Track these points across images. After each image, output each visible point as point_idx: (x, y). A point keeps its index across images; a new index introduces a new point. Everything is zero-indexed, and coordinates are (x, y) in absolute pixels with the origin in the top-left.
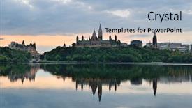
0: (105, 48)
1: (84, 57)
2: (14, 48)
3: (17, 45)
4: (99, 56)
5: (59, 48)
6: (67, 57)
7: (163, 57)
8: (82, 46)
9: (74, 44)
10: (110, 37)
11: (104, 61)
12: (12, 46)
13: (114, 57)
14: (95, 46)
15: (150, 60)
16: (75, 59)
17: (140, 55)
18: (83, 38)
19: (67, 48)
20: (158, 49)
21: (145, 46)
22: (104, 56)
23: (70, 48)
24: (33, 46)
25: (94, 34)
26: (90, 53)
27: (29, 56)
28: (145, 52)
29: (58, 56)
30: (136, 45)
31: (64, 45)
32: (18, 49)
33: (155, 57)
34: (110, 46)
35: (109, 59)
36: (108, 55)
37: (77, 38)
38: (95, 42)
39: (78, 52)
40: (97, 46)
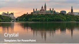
0: (48, 15)
1: (37, 19)
3: (5, 14)
4: (45, 18)
5: (25, 15)
7: (76, 19)
8: (36, 14)
9: (32, 13)
10: (50, 9)
11: (47, 21)
12: (3, 15)
14: (42, 13)
16: (33, 20)
17: (65, 18)
18: (36, 9)
19: (29, 15)
20: (74, 15)
21: (67, 14)
22: (47, 19)
24: (12, 14)
25: (42, 7)
28: (68, 16)
29: (24, 19)
30: (63, 13)
31: (27, 13)
32: (6, 15)
33: (72, 19)
34: (50, 13)
35: (50, 20)
36: (49, 18)
37: (34, 10)
38: (42, 11)
39: (34, 17)
40: (44, 13)
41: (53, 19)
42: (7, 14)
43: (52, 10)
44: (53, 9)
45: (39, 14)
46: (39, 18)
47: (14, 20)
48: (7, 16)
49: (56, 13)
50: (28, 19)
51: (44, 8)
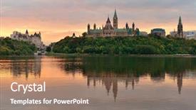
0: (121, 38)
1: (97, 48)
2: (17, 38)
3: (20, 35)
4: (114, 47)
5: (67, 38)
6: (77, 49)
7: (191, 48)
8: (94, 37)
9: (84, 34)
10: (127, 25)
11: (120, 52)
12: (15, 37)
13: (131, 49)
14: (109, 35)
15: (174, 52)
16: (87, 51)
17: (162, 46)
18: (95, 26)
19: (77, 38)
20: (184, 39)
21: (168, 36)
22: (120, 48)
23: (80, 38)
24: (38, 36)
25: (108, 21)
26: (103, 44)
27: (33, 48)
28: (169, 42)
29: (66, 47)
30: (157, 34)
31: (74, 34)
32: (21, 39)
33: (181, 48)
34: (126, 35)
35: (125, 51)
36: (124, 46)
37: (89, 27)
38: (109, 31)
39: (90, 43)
40: (112, 35)
41: (134, 50)
42: (24, 36)
43: (130, 27)
44: (133, 25)
45: (101, 38)
46: (101, 47)
47: (41, 50)
48: (25, 40)
49: (140, 35)
50: (75, 47)
51: (112, 23)
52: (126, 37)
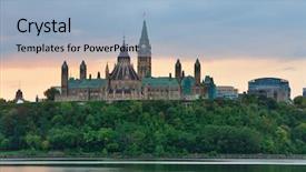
0: (162, 106)
4: (140, 132)
6: (29, 138)
8: (80, 99)
9: (51, 93)
10: (178, 67)
11: (159, 147)
13: (191, 137)
14: (124, 97)
17: (282, 130)
18: (83, 69)
19: (27, 104)
21: (298, 100)
23: (38, 103)
26: (108, 122)
30: (266, 94)
31: (19, 94)
34: (176, 96)
35: (175, 145)
36: (170, 129)
37: (65, 70)
38: (126, 83)
39: (67, 121)
40: (134, 96)
41: (199, 140)
44: (197, 68)
50: (24, 134)
52: (174, 103)
